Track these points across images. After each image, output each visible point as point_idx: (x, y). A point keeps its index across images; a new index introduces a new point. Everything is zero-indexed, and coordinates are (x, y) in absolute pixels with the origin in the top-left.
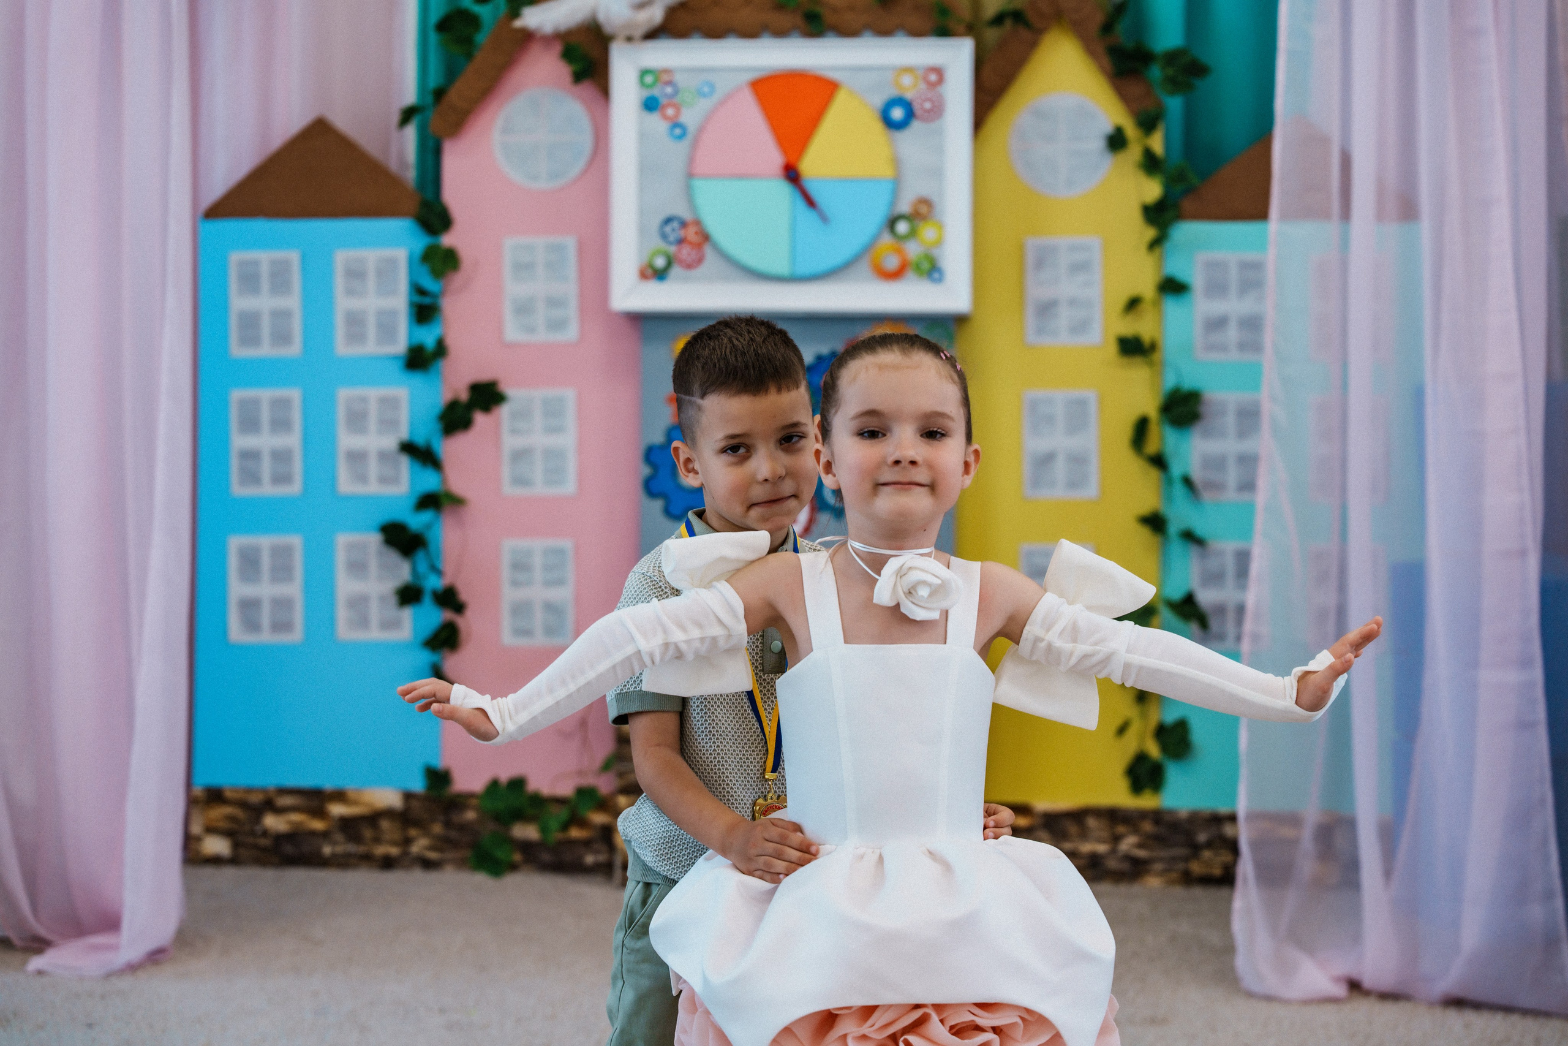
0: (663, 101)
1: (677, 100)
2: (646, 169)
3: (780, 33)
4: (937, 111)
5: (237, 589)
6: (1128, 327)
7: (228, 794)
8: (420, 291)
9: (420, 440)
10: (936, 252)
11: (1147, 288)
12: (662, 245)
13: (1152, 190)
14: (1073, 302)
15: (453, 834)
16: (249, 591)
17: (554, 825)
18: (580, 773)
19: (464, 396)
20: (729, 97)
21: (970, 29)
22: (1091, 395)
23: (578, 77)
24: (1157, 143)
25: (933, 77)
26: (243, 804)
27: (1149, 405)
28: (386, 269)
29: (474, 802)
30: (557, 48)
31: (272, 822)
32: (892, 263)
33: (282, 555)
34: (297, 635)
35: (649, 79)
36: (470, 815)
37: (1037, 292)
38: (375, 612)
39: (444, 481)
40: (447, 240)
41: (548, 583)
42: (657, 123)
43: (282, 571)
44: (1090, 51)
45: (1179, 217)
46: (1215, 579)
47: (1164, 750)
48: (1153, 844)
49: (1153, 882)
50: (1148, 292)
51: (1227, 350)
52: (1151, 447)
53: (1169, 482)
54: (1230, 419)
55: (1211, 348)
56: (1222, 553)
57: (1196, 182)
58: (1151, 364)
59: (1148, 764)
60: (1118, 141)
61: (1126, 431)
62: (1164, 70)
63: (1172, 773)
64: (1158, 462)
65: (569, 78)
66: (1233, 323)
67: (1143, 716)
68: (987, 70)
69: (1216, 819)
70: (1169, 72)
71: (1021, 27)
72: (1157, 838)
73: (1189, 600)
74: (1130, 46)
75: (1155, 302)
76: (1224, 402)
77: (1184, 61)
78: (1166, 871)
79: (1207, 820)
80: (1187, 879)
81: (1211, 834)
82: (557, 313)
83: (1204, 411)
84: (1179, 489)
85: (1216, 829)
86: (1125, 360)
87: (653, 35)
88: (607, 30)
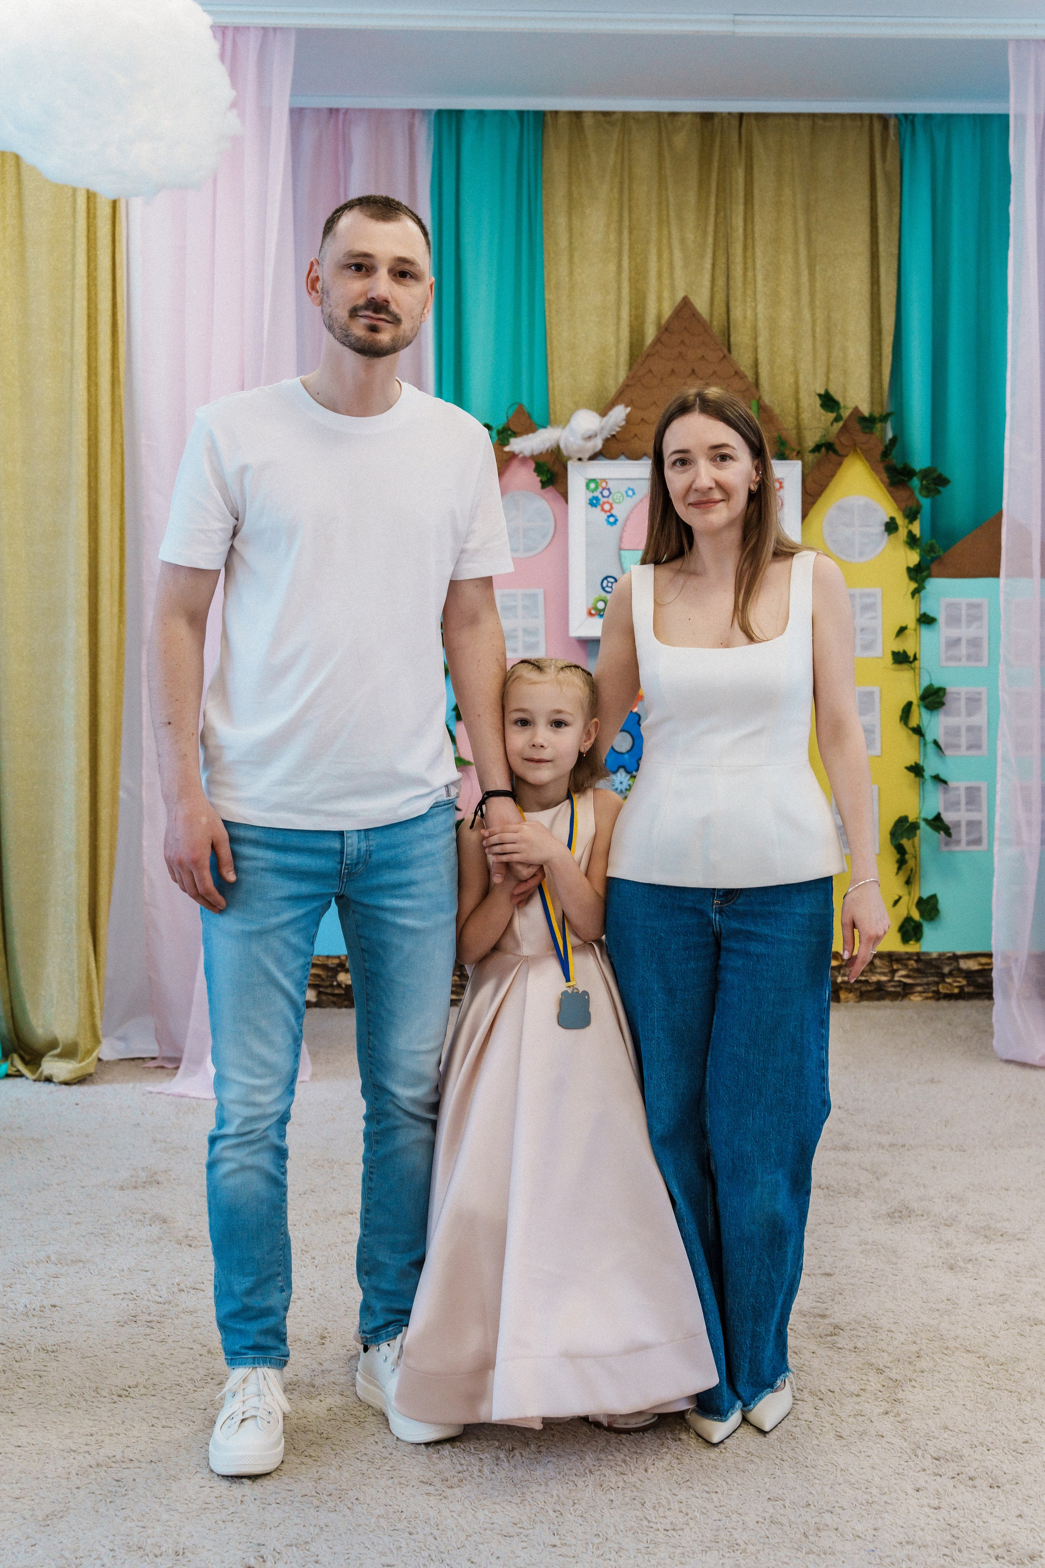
0: (603, 500)
1: (610, 500)
2: (590, 545)
6: (898, 647)
11: (910, 619)
12: (603, 594)
13: (914, 558)
14: (862, 630)
21: (799, 455)
22: (876, 689)
23: (545, 484)
24: (916, 528)
26: (324, 967)
27: (913, 696)
30: (533, 466)
31: (342, 977)
35: (592, 486)
42: (599, 516)
44: (874, 468)
45: (930, 576)
46: (954, 805)
47: (922, 915)
48: (916, 975)
49: (916, 998)
50: (911, 623)
51: (960, 660)
52: (914, 722)
53: (925, 744)
54: (963, 702)
55: (950, 659)
56: (957, 788)
57: (941, 553)
58: (914, 669)
59: (913, 924)
60: (891, 527)
61: (899, 713)
62: (922, 482)
63: (928, 929)
64: (918, 731)
65: (539, 485)
66: (964, 643)
67: (910, 894)
68: (809, 480)
69: (955, 958)
70: (924, 482)
71: (831, 453)
72: (918, 970)
73: (938, 818)
74: (900, 466)
75: (915, 630)
76: (959, 694)
77: (935, 475)
78: (924, 992)
79: (949, 958)
80: (938, 996)
81: (952, 967)
82: (533, 639)
83: (948, 699)
84: (931, 748)
85: (955, 964)
86: (897, 666)
87: (593, 457)
88: (565, 452)
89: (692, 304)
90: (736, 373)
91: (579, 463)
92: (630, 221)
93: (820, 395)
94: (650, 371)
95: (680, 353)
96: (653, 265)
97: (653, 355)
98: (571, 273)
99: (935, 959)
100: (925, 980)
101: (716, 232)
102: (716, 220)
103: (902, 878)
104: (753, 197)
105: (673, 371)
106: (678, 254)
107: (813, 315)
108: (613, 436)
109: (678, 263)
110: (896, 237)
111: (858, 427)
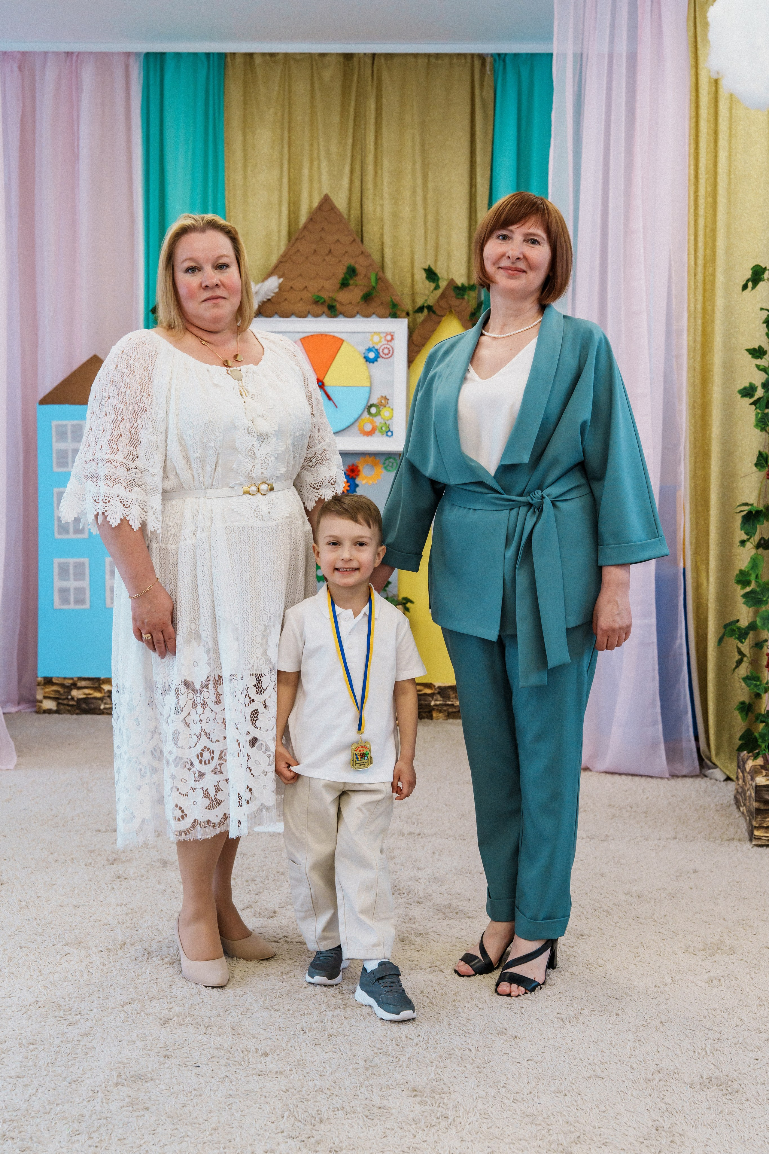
3: (317, 316)
4: (390, 354)
5: (58, 584)
7: (54, 681)
10: (390, 422)
16: (64, 584)
21: (407, 315)
25: (389, 338)
26: (62, 685)
31: (75, 693)
32: (368, 428)
33: (79, 566)
34: (87, 605)
43: (79, 575)
68: (415, 334)
71: (431, 313)
89: (331, 200)
90: (362, 253)
92: (290, 138)
93: (425, 270)
94: (298, 250)
95: (321, 237)
96: (306, 171)
97: (301, 239)
98: (245, 177)
101: (353, 145)
102: (354, 137)
104: (381, 119)
105: (315, 251)
106: (324, 163)
107: (425, 208)
108: (269, 300)
109: (324, 169)
110: (490, 149)
111: (453, 294)
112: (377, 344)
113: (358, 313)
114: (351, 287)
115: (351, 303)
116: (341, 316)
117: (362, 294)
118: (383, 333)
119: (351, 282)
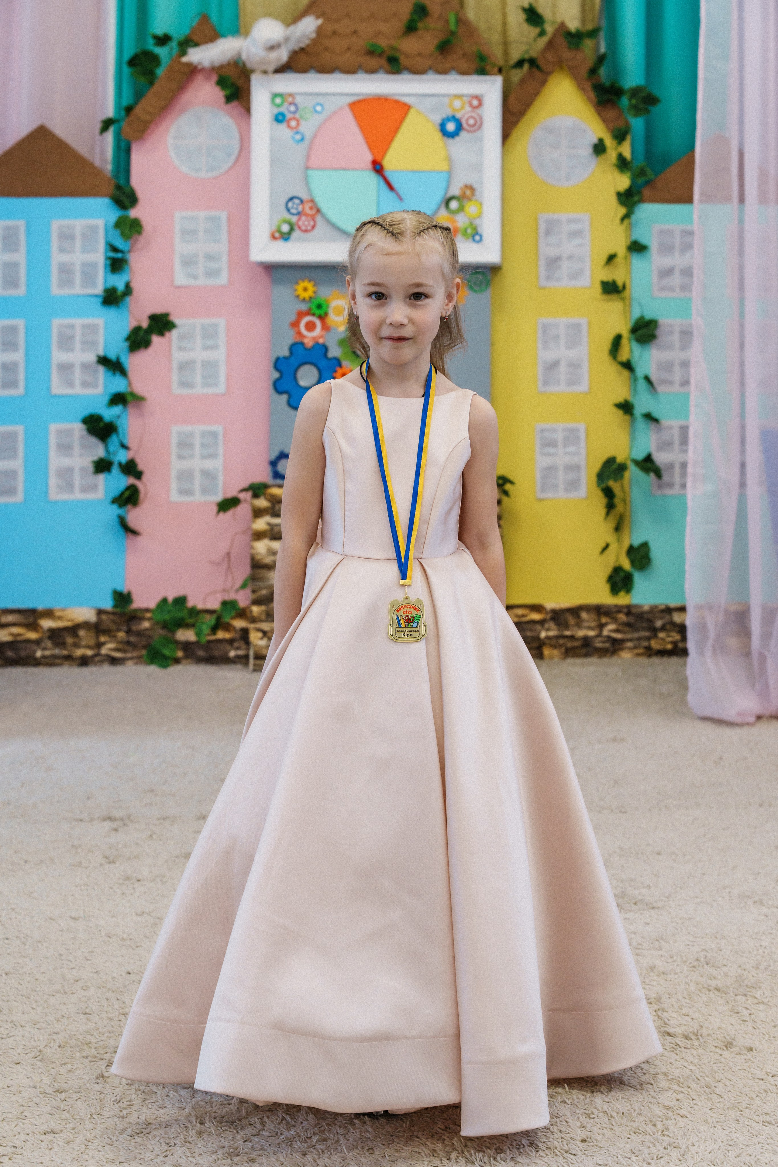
0: (288, 116)
1: (298, 115)
2: (275, 162)
3: (371, 71)
4: (478, 125)
6: (608, 275)
8: (115, 249)
9: (112, 356)
10: (476, 222)
11: (620, 248)
12: (288, 216)
13: (624, 182)
14: (571, 258)
15: (133, 639)
17: (206, 629)
18: (224, 591)
19: (145, 324)
20: (335, 113)
21: (500, 71)
22: (583, 321)
23: (229, 99)
24: (626, 150)
25: (475, 102)
27: (624, 328)
28: (89, 235)
29: (148, 615)
30: (215, 78)
33: (9, 438)
34: (19, 497)
35: (278, 100)
36: (146, 625)
37: (547, 251)
38: (77, 479)
39: (130, 384)
40: (133, 213)
41: (203, 457)
42: (284, 131)
43: (9, 451)
44: (581, 87)
45: (641, 201)
46: (666, 445)
47: (633, 563)
48: (626, 629)
49: (626, 655)
50: (621, 250)
51: (673, 290)
52: (624, 355)
53: (635, 380)
54: (676, 337)
55: (663, 289)
56: (670, 428)
57: (652, 177)
58: (623, 299)
59: (622, 574)
60: (599, 148)
61: (607, 345)
62: (630, 100)
63: (639, 580)
64: (628, 366)
65: (223, 100)
66: (677, 273)
67: (618, 540)
68: (512, 99)
69: (669, 610)
70: (634, 101)
71: (534, 69)
72: (628, 625)
73: (649, 458)
74: (607, 84)
75: (626, 258)
76: (672, 326)
77: (643, 94)
78: (635, 647)
79: (662, 611)
80: (650, 652)
81: (665, 621)
82: (213, 265)
83: (659, 332)
84: (642, 385)
85: (667, 618)
86: (606, 297)
87: (281, 70)
88: (249, 65)
91: (265, 77)
93: (523, 10)
99: (648, 613)
100: (636, 635)
103: (611, 524)
108: (302, 50)
111: (563, 43)
112: (459, 110)
113: (430, 68)
114: (420, 32)
115: (420, 54)
116: (406, 72)
117: (436, 42)
118: (466, 96)
119: (420, 25)
